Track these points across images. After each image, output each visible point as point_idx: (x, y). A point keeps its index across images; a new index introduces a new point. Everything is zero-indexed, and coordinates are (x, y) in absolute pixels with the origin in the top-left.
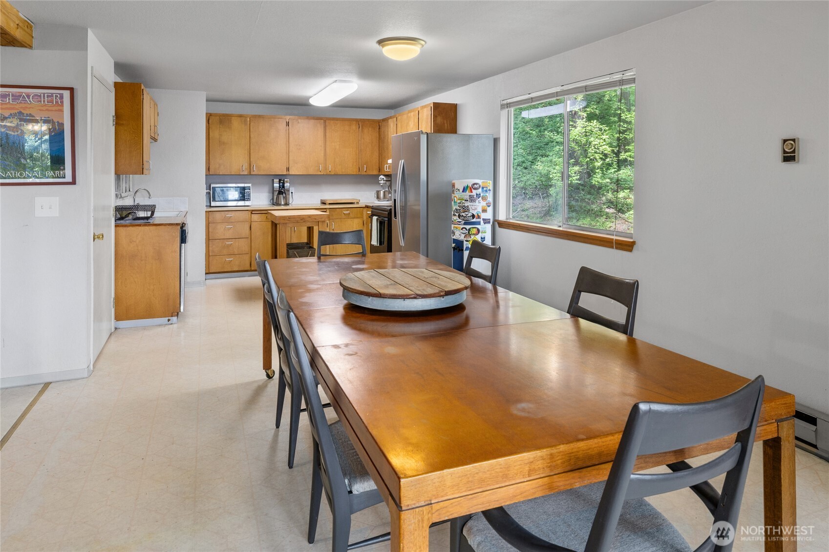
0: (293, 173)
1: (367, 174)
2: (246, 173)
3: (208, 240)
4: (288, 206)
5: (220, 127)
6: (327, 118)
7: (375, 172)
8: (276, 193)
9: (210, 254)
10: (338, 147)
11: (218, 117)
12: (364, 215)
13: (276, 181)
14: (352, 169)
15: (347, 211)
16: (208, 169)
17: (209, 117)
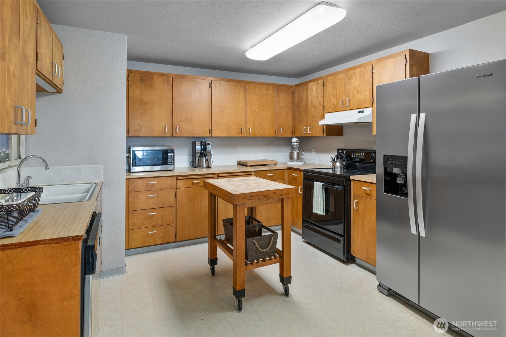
0: (216, 136)
1: (282, 136)
2: (169, 135)
3: (129, 211)
4: (209, 169)
5: (140, 86)
6: (247, 81)
7: (289, 135)
8: (198, 155)
9: (131, 228)
10: (257, 110)
11: (139, 74)
12: (285, 177)
13: (198, 143)
14: (269, 132)
15: (271, 173)
16: (128, 131)
17: (130, 73)
